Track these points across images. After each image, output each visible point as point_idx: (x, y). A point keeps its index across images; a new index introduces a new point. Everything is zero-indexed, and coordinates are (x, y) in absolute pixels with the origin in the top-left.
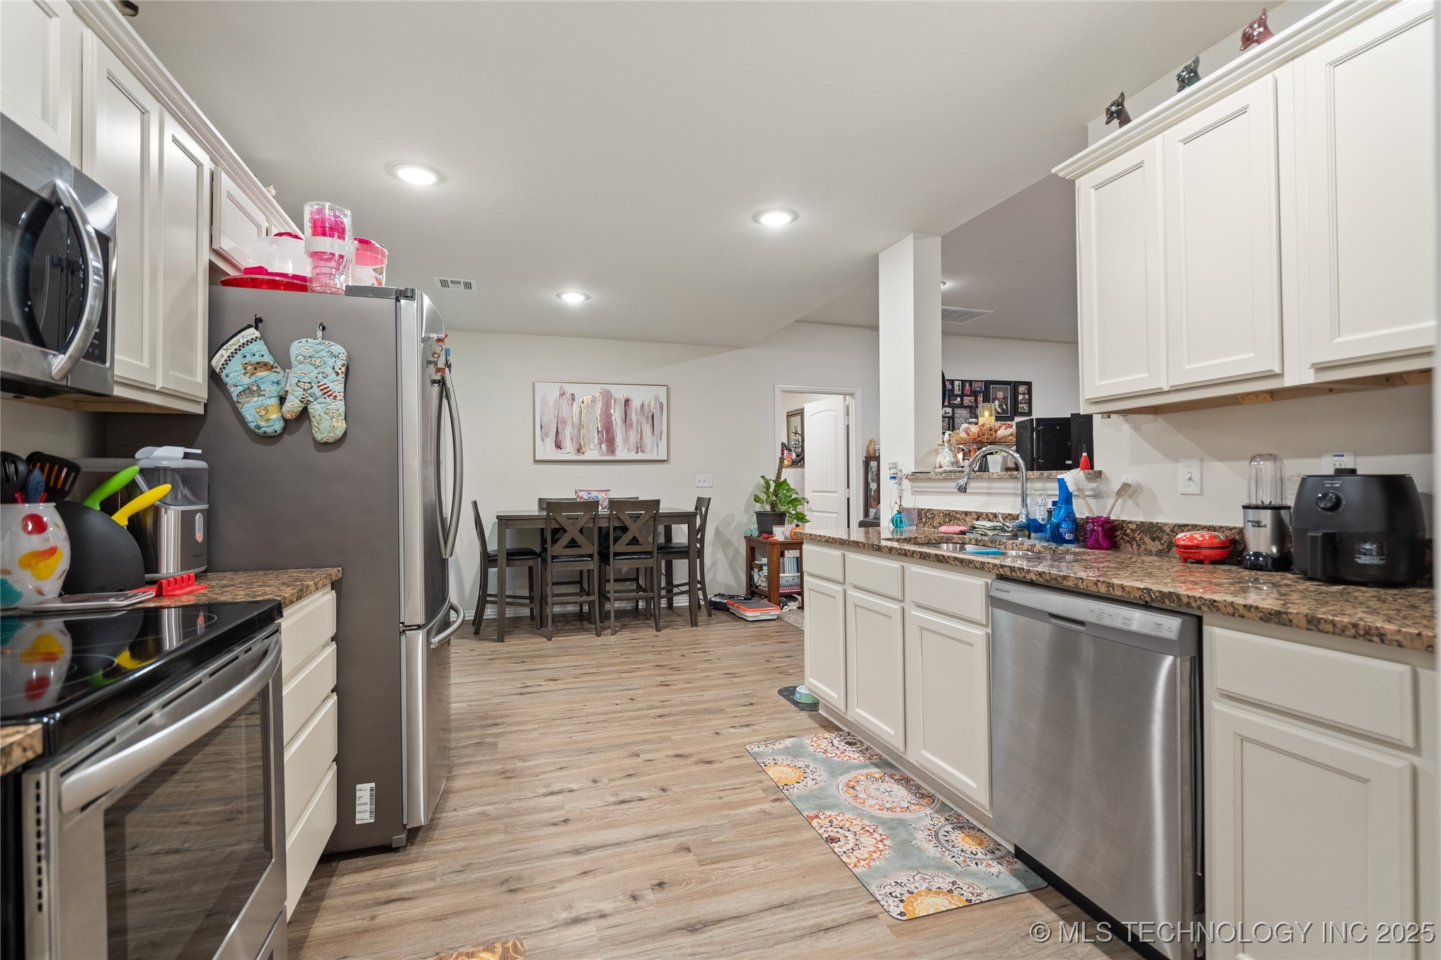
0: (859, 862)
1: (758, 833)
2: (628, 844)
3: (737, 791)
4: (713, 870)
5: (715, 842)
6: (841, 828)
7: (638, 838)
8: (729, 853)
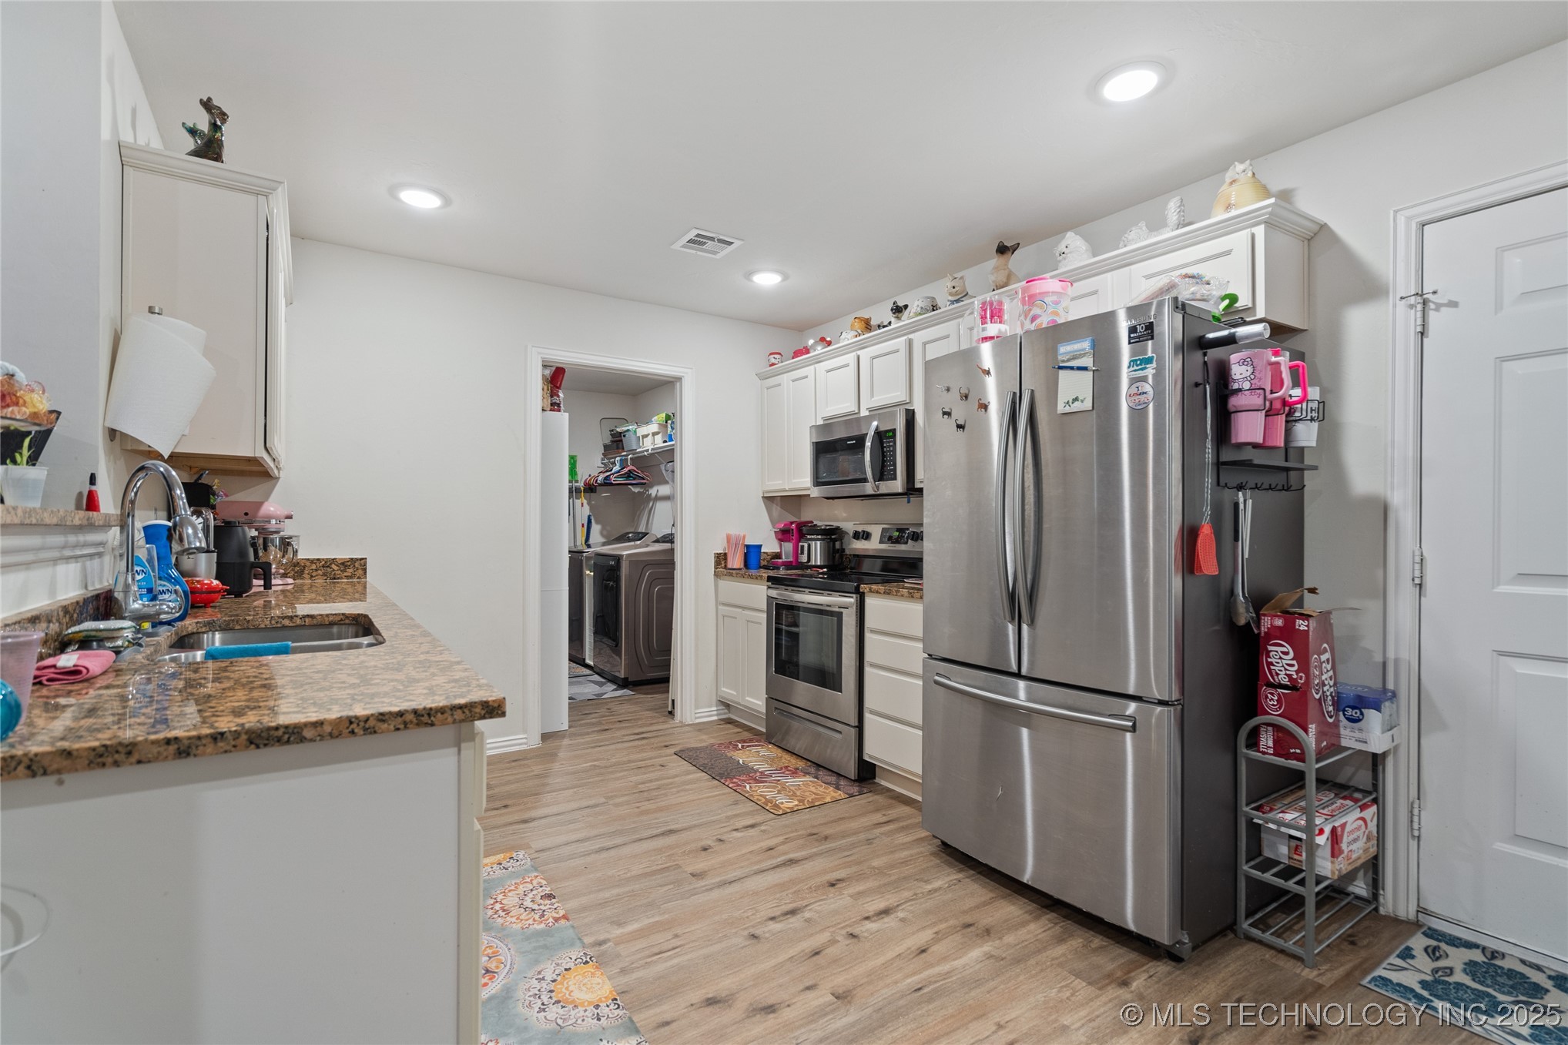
0: (531, 880)
1: (627, 899)
2: (752, 873)
3: (656, 950)
4: (666, 863)
5: (670, 884)
6: (533, 910)
7: (746, 879)
8: (654, 877)
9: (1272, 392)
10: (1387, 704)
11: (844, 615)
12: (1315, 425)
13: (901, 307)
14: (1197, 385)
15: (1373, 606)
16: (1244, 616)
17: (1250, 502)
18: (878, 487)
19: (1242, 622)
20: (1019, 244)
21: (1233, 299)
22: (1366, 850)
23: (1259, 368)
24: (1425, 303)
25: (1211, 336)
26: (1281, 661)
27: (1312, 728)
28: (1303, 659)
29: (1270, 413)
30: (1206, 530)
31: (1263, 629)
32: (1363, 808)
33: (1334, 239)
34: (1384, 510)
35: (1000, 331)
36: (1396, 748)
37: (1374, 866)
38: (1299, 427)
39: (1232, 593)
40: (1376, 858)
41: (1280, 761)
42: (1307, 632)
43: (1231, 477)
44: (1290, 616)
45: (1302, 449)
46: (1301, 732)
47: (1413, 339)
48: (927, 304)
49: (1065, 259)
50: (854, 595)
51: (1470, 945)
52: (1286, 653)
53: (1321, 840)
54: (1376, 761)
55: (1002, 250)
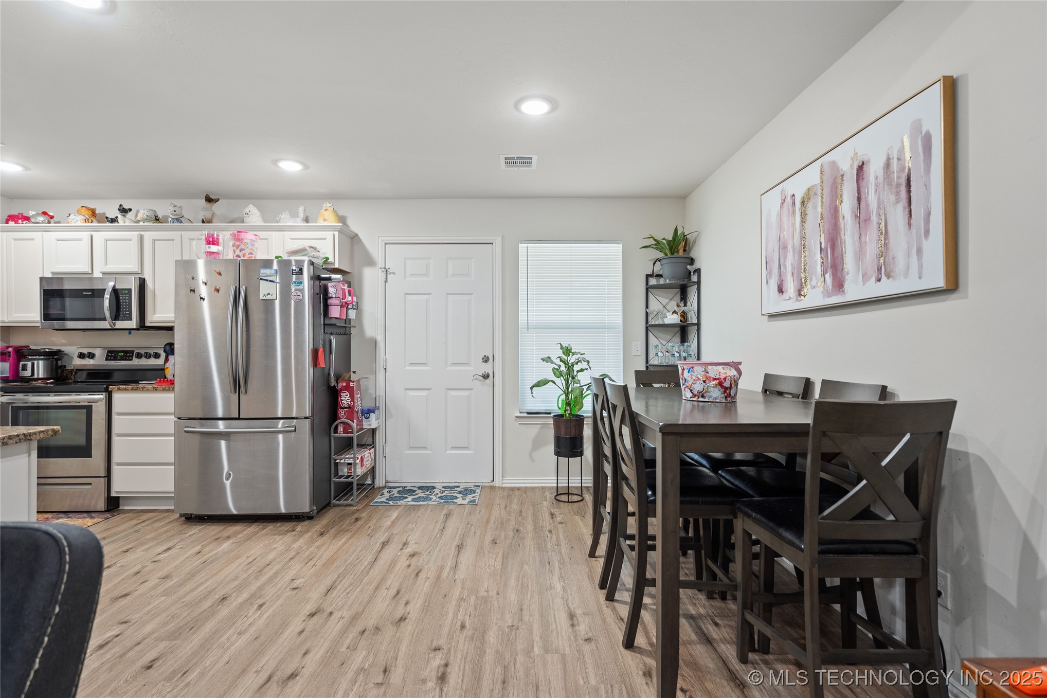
9: (342, 299)
10: (377, 411)
11: (93, 407)
12: (355, 311)
13: (126, 209)
14: (317, 294)
15: (372, 377)
16: (333, 383)
17: (335, 339)
18: (114, 324)
19: (333, 385)
20: (219, 199)
21: (327, 259)
22: (371, 464)
23: (338, 290)
24: (387, 271)
25: (323, 276)
26: (345, 398)
27: (355, 421)
28: (352, 397)
29: (342, 306)
30: (321, 350)
31: (339, 387)
32: (370, 449)
33: (360, 241)
34: (375, 343)
35: (218, 250)
36: (379, 426)
37: (373, 470)
38: (350, 311)
39: (329, 374)
40: (373, 467)
41: (345, 435)
42: (353, 387)
43: (329, 330)
44: (349, 381)
45: (350, 319)
46: (352, 423)
47: (383, 283)
48: (152, 214)
49: (248, 217)
50: (104, 393)
51: (399, 487)
52: (347, 395)
53: (358, 461)
54: (374, 431)
55: (209, 200)
